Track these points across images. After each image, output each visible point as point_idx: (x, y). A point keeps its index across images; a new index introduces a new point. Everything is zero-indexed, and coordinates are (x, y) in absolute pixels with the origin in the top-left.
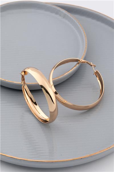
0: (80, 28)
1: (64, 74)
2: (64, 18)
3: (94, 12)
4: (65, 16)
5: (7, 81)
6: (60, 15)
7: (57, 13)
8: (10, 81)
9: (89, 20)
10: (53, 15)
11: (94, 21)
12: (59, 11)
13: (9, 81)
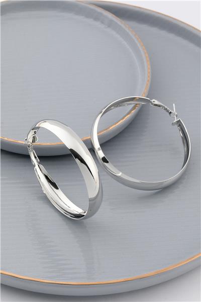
0: (138, 45)
1: (109, 128)
2: (109, 26)
3: (163, 17)
4: (110, 24)
5: (6, 139)
6: (102, 23)
7: (97, 18)
8: (12, 140)
9: (154, 30)
10: (90, 21)
11: (164, 33)
12: (101, 14)
13: (10, 140)
